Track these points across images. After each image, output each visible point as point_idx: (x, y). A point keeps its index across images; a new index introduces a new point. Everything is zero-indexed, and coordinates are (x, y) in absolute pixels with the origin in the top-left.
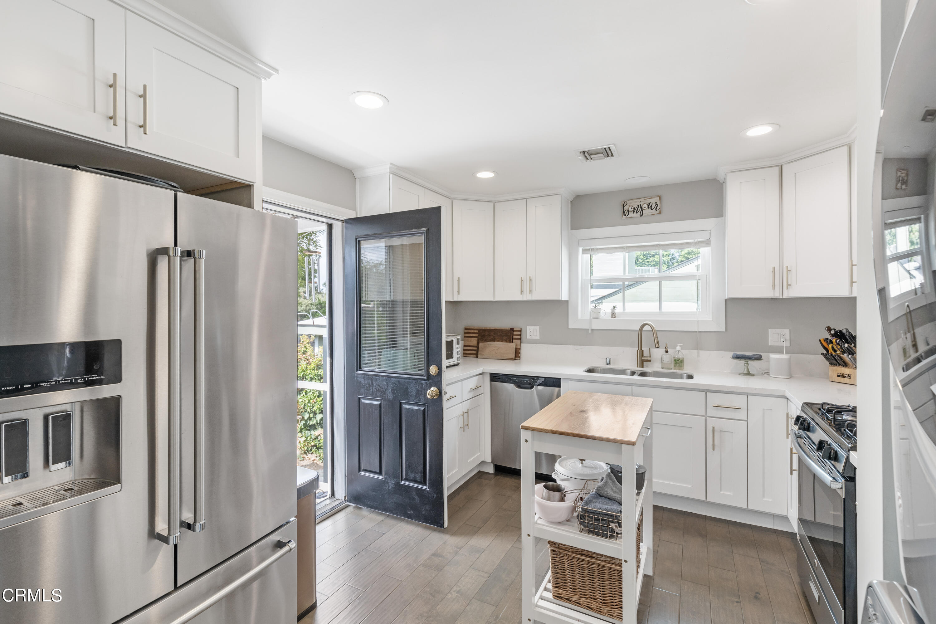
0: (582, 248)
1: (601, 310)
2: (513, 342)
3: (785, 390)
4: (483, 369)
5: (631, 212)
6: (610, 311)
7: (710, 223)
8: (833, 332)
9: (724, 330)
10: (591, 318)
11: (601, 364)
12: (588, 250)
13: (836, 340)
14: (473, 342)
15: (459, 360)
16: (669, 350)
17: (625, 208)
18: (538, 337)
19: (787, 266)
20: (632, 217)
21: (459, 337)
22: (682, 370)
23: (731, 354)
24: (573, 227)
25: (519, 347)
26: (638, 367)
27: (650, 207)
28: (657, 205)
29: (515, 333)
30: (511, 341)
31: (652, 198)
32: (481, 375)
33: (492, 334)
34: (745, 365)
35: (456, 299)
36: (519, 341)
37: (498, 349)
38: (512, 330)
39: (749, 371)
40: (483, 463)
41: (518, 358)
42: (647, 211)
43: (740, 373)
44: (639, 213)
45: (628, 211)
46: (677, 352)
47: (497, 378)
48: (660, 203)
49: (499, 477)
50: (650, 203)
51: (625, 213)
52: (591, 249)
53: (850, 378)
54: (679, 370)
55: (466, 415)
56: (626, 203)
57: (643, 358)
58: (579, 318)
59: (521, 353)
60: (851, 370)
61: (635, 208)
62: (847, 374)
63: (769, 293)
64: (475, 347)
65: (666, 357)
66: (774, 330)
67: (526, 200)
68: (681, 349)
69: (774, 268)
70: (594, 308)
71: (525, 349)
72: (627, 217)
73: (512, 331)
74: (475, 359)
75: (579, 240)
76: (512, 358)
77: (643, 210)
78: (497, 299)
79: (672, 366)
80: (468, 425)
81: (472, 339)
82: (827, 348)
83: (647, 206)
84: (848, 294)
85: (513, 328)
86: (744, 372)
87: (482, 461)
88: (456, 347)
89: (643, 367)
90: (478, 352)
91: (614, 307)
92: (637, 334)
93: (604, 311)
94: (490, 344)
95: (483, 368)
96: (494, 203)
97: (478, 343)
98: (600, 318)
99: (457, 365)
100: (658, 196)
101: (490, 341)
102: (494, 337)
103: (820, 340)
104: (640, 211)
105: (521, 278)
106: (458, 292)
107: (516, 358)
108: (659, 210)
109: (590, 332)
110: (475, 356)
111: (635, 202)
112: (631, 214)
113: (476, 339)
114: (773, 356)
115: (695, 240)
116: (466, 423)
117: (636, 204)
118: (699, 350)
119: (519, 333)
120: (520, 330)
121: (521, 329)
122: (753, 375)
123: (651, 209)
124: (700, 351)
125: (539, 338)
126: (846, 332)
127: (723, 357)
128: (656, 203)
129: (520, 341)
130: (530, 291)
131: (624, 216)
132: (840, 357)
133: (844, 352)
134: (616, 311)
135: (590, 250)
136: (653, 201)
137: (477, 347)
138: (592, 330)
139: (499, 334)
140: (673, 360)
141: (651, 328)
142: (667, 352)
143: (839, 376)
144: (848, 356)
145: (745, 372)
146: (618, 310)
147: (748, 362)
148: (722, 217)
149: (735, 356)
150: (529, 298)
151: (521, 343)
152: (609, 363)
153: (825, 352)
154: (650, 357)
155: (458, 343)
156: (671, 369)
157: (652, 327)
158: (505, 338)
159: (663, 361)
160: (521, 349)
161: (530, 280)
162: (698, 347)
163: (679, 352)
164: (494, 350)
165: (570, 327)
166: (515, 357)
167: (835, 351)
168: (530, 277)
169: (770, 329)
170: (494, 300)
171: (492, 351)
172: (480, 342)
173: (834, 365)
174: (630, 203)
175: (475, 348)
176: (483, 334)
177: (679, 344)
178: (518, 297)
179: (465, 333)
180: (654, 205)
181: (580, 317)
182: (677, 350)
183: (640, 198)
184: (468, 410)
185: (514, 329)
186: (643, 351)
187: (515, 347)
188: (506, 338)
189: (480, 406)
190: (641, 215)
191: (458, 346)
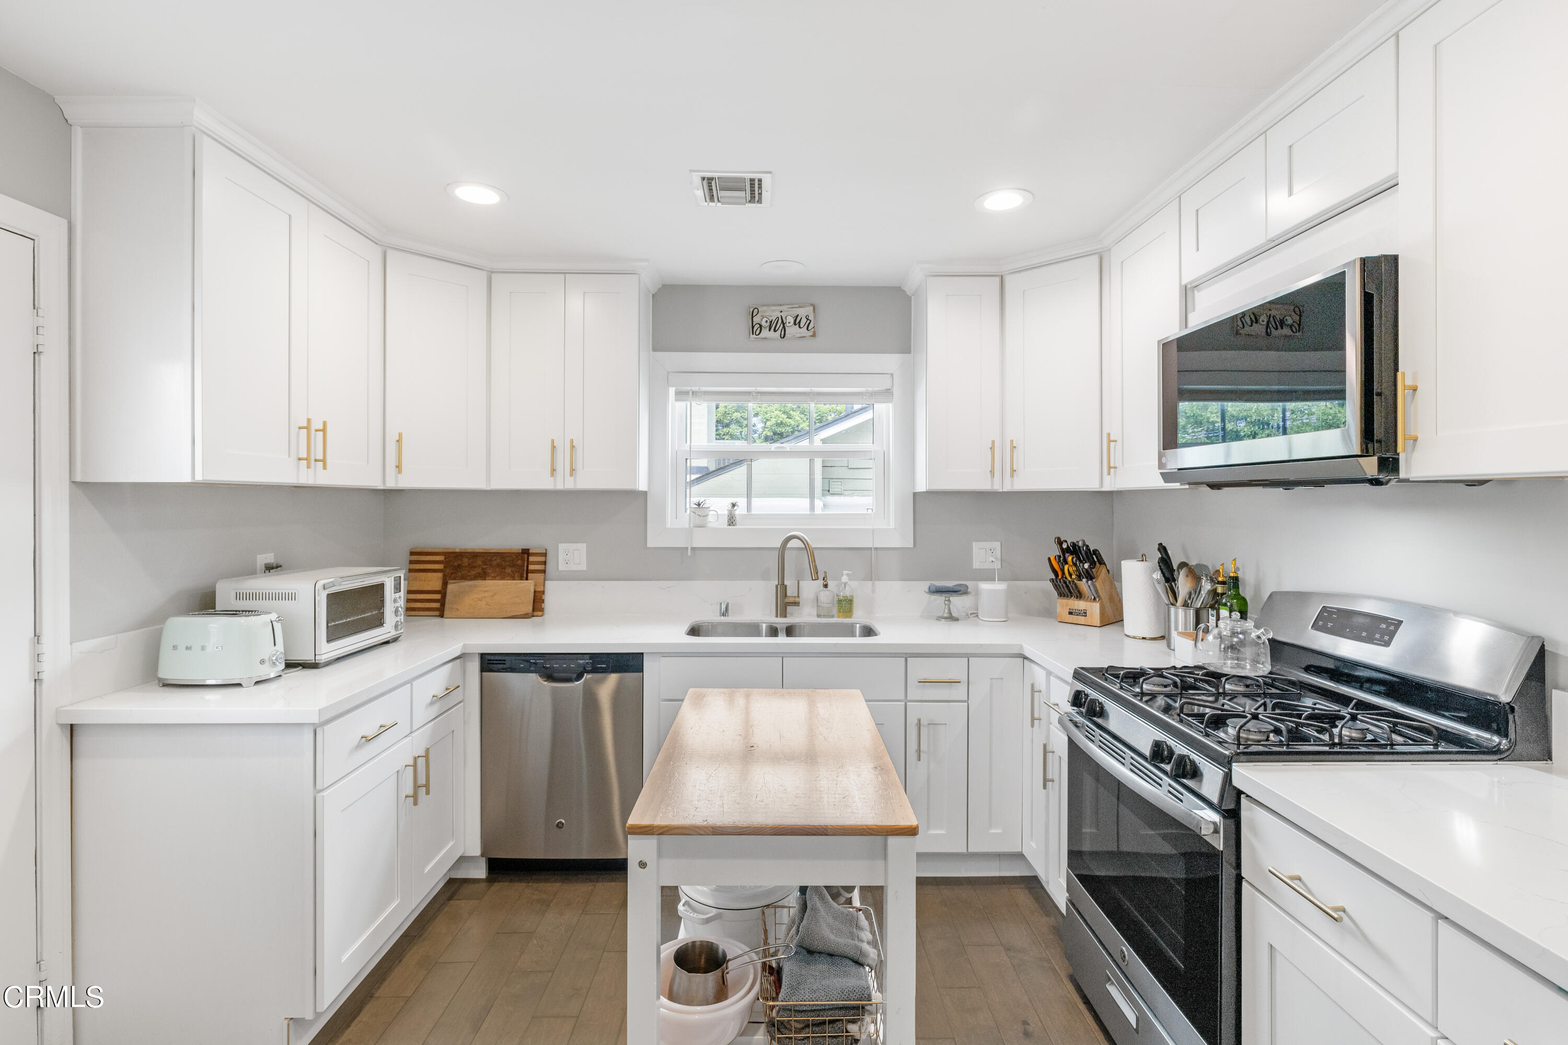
0: (674, 388)
1: (710, 511)
2: (527, 579)
3: (1022, 645)
4: (464, 645)
5: (765, 328)
6: (726, 512)
7: (890, 362)
8: (1065, 546)
9: (911, 546)
10: (692, 525)
11: (710, 615)
12: (687, 393)
13: (1073, 559)
14: (433, 581)
15: (399, 627)
16: (830, 583)
17: (754, 320)
18: (583, 567)
19: (1013, 441)
20: (766, 338)
21: (402, 574)
22: (850, 617)
23: (925, 585)
24: (657, 347)
25: (542, 590)
26: (777, 616)
27: (797, 323)
28: (809, 321)
29: (531, 559)
30: (523, 577)
31: (802, 307)
32: (458, 661)
33: (479, 562)
34: (945, 603)
35: (391, 484)
36: (540, 576)
37: (493, 596)
38: (526, 552)
39: (950, 613)
40: (463, 860)
41: (540, 613)
42: (792, 330)
43: (938, 617)
44: (779, 332)
45: (761, 326)
46: (843, 585)
47: (496, 664)
48: (815, 317)
49: (501, 884)
50: (798, 315)
51: (755, 329)
52: (693, 392)
53: (1086, 616)
54: (846, 617)
55: (421, 762)
56: (756, 310)
57: (787, 600)
58: (667, 527)
59: (545, 601)
60: (1087, 603)
61: (771, 322)
62: (1081, 610)
63: (984, 485)
64: (438, 593)
65: (825, 596)
66: (981, 543)
67: (563, 275)
68: (849, 580)
69: (993, 442)
70: (697, 506)
71: (554, 593)
72: (758, 336)
73: (526, 555)
74: (439, 620)
75: (668, 372)
76: (527, 614)
77: (786, 327)
78: (496, 485)
79: (835, 611)
80: (427, 786)
81: (429, 574)
82: (1056, 571)
83: (792, 321)
84: (1098, 487)
85: (529, 549)
86: (943, 614)
87: (460, 857)
88: (393, 599)
89: (785, 616)
90: (443, 605)
91: (734, 505)
92: (775, 555)
93: (715, 513)
94: (475, 586)
95: (462, 644)
96: (491, 273)
97: (445, 584)
98: (708, 525)
99: (395, 640)
100: (812, 305)
101: (475, 578)
102: (483, 569)
103: (1049, 559)
104: (781, 328)
105: (553, 441)
106: (399, 467)
107: (536, 613)
108: (813, 329)
109: (689, 554)
110: (437, 613)
111: (773, 311)
112: (765, 333)
113: (440, 575)
114: (985, 586)
115: (868, 389)
116: (422, 780)
117: (774, 314)
118: (875, 580)
119: (542, 559)
120: (543, 553)
121: (546, 550)
122: (957, 620)
123: (800, 327)
124: (876, 582)
125: (585, 569)
126: (1082, 545)
127: (910, 591)
128: (807, 317)
129: (543, 577)
130: (572, 471)
131: (753, 334)
132: (1075, 584)
133: (1080, 577)
134: (737, 512)
135: (691, 393)
136: (802, 312)
137: (443, 592)
138: (693, 549)
139: (495, 563)
140: (836, 599)
141: (803, 542)
142: (826, 586)
143: (1070, 613)
144: (1087, 582)
145: (946, 615)
146: (740, 511)
147: (949, 597)
148: (910, 353)
149: (933, 589)
150: (570, 485)
151: (545, 580)
152: (725, 613)
153: (1054, 577)
154: (798, 596)
155: (397, 589)
156: (833, 616)
157: (806, 543)
158: (509, 570)
159: (819, 604)
160: (545, 593)
161: (573, 447)
162: (871, 575)
163: (845, 585)
164: (485, 597)
165: (651, 544)
166: (533, 610)
167: (1070, 575)
168: (572, 441)
169: (975, 541)
170: (488, 488)
171: (480, 600)
172: (449, 581)
173: (1064, 596)
174: (765, 312)
175: (438, 596)
176: (456, 564)
177: (845, 572)
178: (545, 483)
179: (411, 562)
180: (804, 320)
181: (669, 525)
182: (843, 583)
183: (781, 305)
184: (427, 750)
185: (531, 551)
186: (786, 586)
187: (532, 590)
188: (511, 570)
189: (455, 732)
190: (782, 336)
191: (397, 595)
